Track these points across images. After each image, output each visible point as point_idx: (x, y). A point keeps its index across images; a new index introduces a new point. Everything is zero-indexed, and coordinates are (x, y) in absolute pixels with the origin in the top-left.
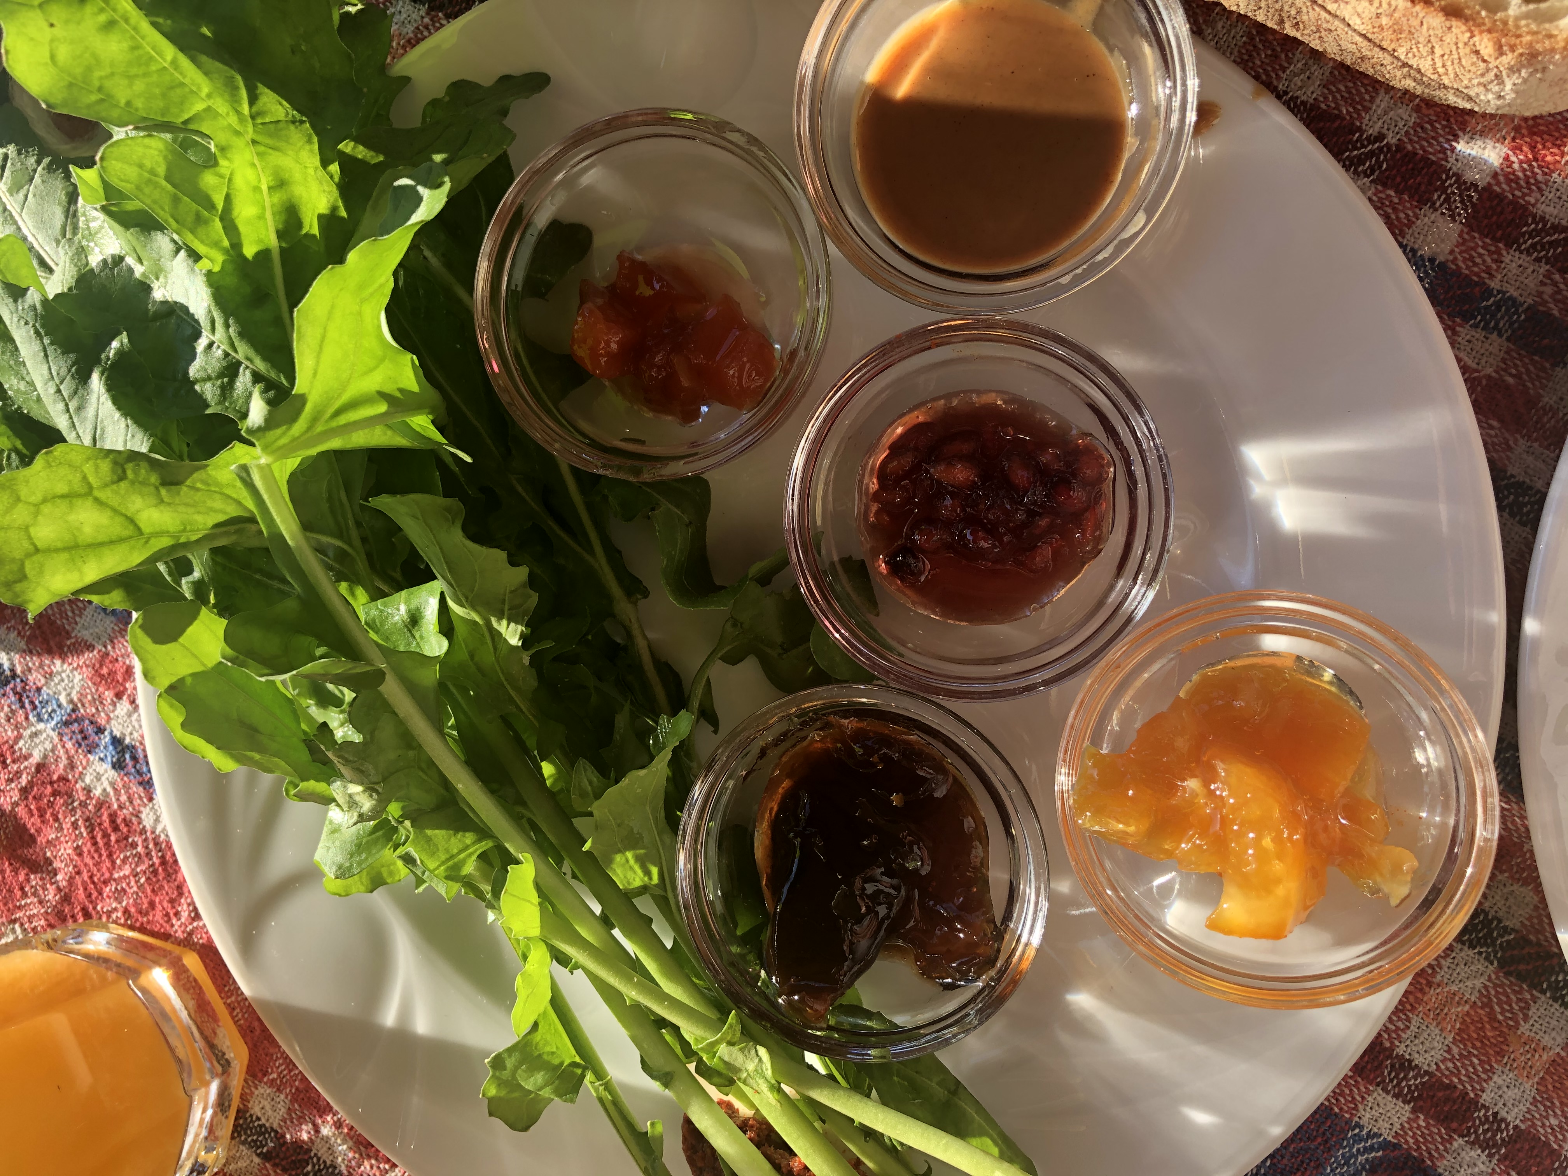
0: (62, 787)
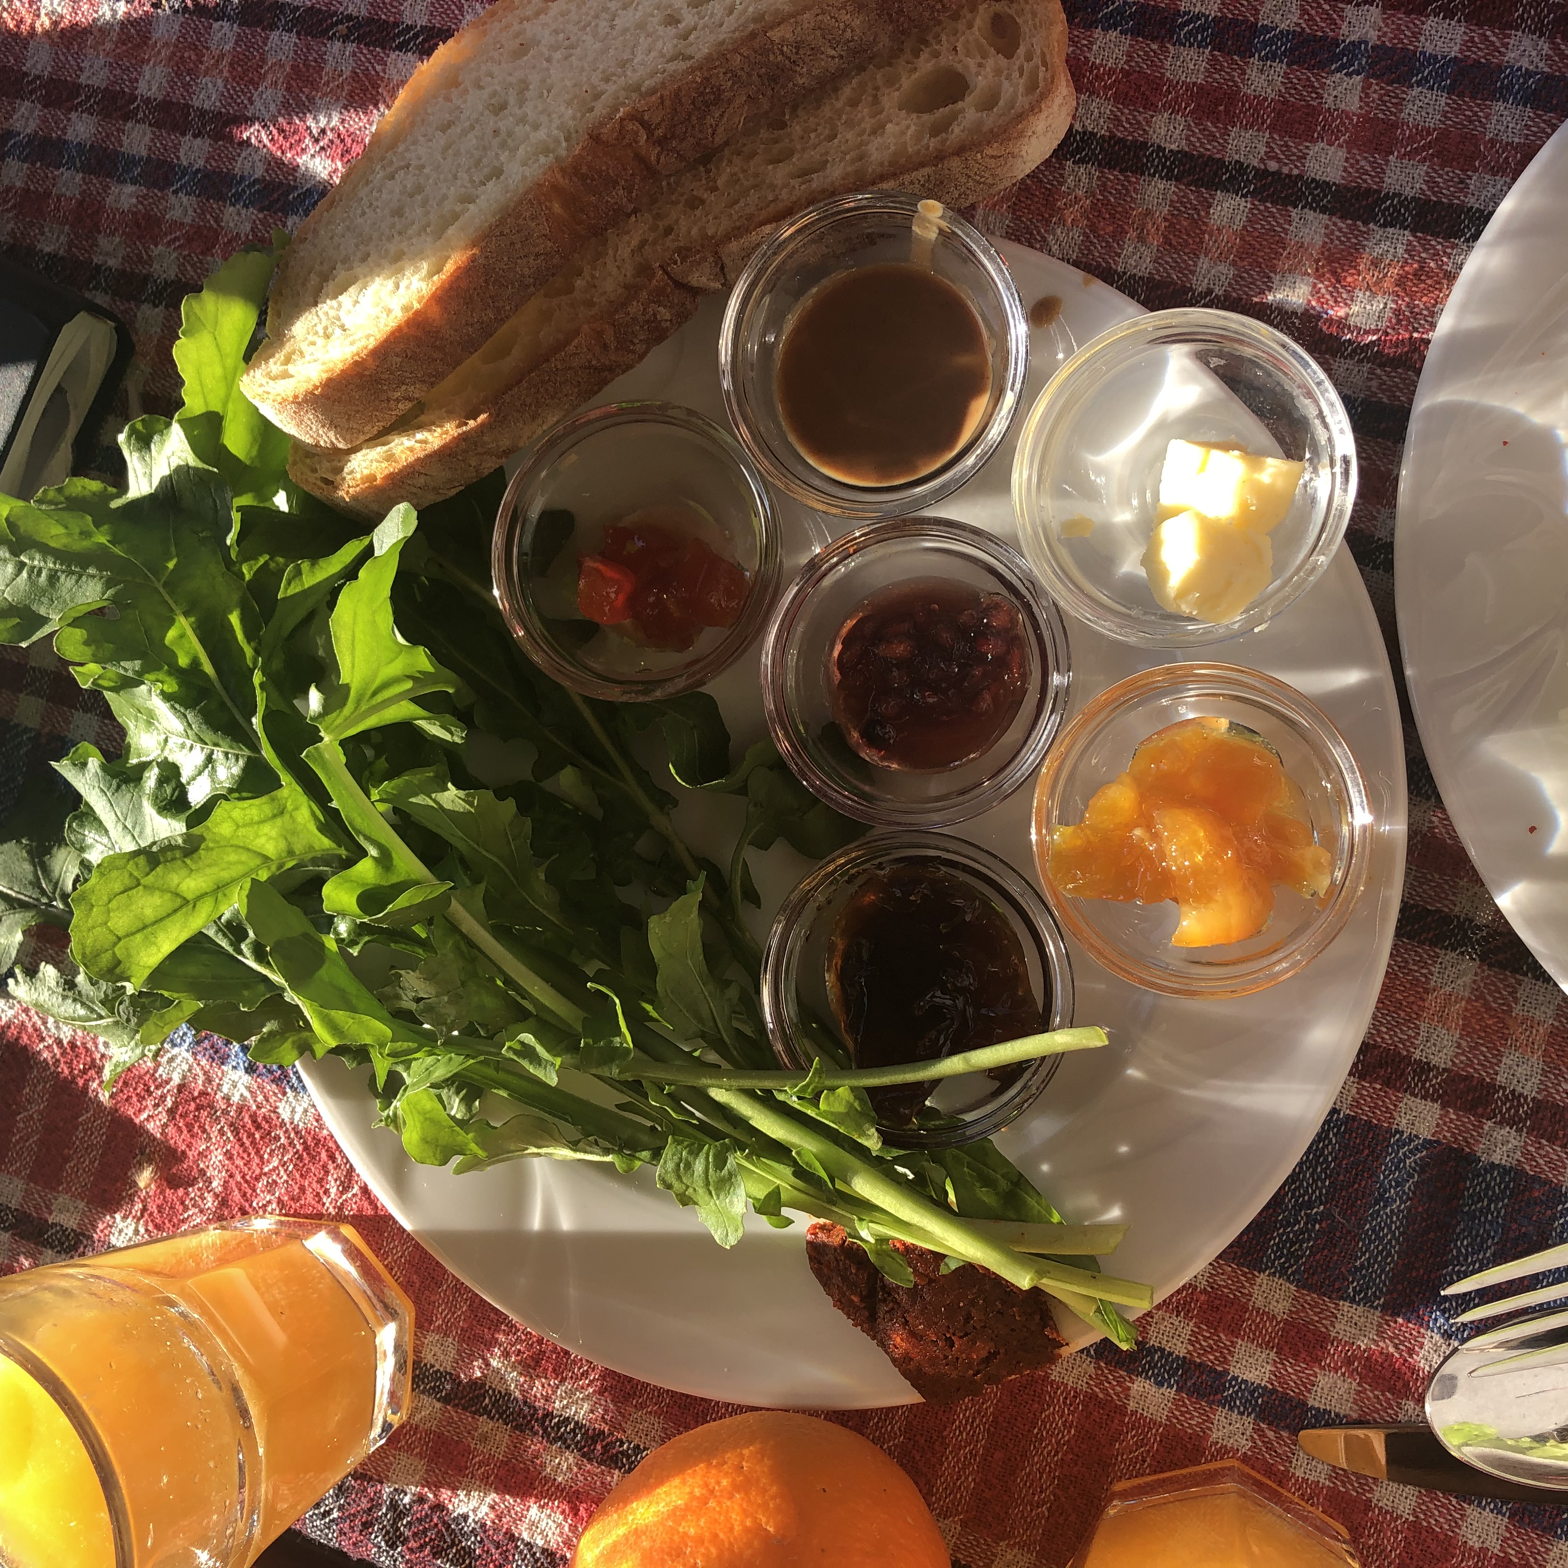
0: (204, 1101)
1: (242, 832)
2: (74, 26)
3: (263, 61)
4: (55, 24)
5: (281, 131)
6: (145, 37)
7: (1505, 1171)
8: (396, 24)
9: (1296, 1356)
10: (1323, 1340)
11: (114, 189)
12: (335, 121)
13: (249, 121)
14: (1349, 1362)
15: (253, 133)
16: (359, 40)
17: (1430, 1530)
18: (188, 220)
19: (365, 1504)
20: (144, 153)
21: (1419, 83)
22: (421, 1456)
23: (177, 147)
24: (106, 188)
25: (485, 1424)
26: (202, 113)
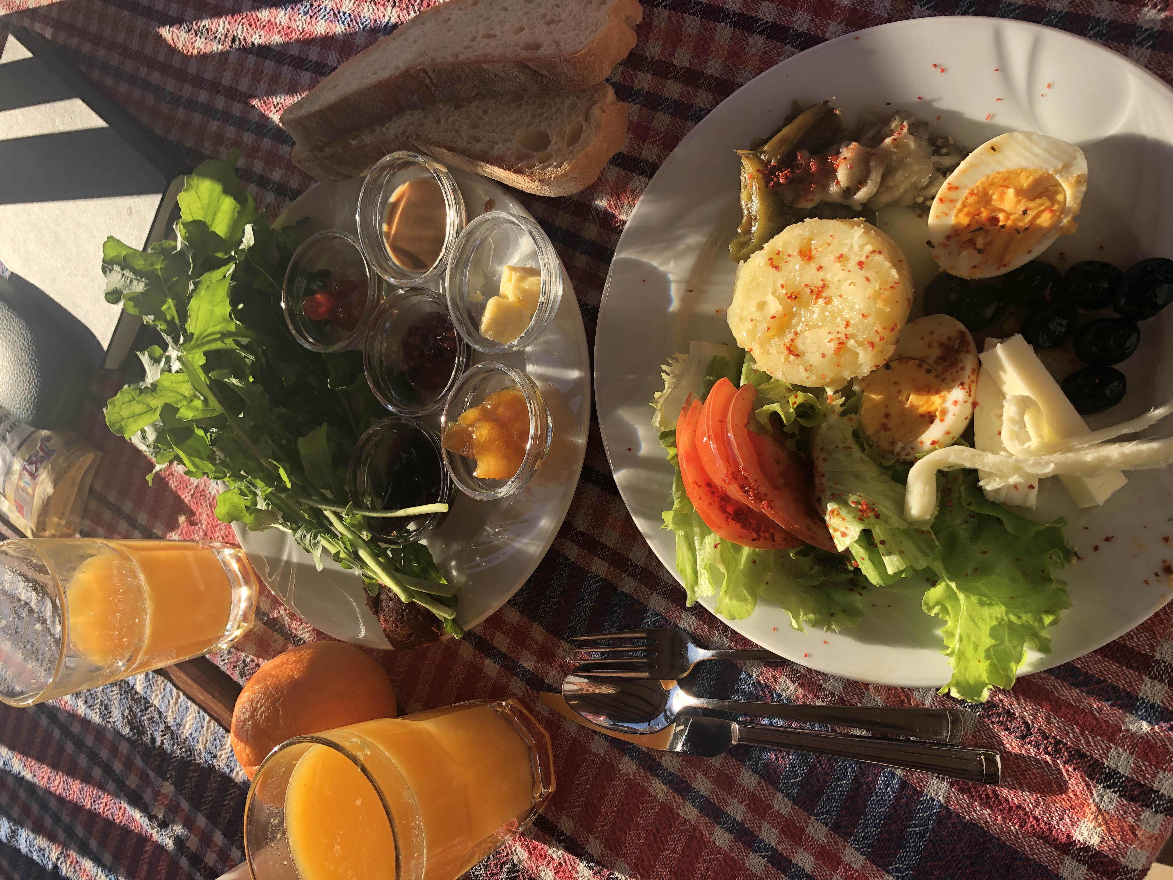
1: (174, 385)
2: (205, 54)
3: (262, 72)
4: (199, 52)
5: (265, 102)
6: (227, 60)
7: (627, 596)
8: (306, 59)
9: (543, 660)
10: (554, 656)
11: (211, 122)
12: (282, 100)
13: (255, 97)
14: (561, 666)
15: (256, 102)
16: (293, 66)
17: (580, 741)
18: (232, 137)
19: (236, 659)
20: (221, 108)
21: (661, 110)
22: (255, 644)
23: (232, 106)
24: (208, 122)
25: (276, 636)
26: (241, 93)
